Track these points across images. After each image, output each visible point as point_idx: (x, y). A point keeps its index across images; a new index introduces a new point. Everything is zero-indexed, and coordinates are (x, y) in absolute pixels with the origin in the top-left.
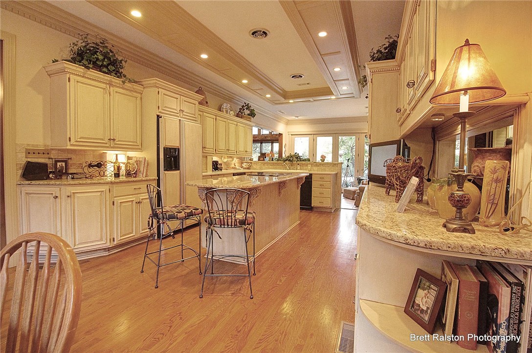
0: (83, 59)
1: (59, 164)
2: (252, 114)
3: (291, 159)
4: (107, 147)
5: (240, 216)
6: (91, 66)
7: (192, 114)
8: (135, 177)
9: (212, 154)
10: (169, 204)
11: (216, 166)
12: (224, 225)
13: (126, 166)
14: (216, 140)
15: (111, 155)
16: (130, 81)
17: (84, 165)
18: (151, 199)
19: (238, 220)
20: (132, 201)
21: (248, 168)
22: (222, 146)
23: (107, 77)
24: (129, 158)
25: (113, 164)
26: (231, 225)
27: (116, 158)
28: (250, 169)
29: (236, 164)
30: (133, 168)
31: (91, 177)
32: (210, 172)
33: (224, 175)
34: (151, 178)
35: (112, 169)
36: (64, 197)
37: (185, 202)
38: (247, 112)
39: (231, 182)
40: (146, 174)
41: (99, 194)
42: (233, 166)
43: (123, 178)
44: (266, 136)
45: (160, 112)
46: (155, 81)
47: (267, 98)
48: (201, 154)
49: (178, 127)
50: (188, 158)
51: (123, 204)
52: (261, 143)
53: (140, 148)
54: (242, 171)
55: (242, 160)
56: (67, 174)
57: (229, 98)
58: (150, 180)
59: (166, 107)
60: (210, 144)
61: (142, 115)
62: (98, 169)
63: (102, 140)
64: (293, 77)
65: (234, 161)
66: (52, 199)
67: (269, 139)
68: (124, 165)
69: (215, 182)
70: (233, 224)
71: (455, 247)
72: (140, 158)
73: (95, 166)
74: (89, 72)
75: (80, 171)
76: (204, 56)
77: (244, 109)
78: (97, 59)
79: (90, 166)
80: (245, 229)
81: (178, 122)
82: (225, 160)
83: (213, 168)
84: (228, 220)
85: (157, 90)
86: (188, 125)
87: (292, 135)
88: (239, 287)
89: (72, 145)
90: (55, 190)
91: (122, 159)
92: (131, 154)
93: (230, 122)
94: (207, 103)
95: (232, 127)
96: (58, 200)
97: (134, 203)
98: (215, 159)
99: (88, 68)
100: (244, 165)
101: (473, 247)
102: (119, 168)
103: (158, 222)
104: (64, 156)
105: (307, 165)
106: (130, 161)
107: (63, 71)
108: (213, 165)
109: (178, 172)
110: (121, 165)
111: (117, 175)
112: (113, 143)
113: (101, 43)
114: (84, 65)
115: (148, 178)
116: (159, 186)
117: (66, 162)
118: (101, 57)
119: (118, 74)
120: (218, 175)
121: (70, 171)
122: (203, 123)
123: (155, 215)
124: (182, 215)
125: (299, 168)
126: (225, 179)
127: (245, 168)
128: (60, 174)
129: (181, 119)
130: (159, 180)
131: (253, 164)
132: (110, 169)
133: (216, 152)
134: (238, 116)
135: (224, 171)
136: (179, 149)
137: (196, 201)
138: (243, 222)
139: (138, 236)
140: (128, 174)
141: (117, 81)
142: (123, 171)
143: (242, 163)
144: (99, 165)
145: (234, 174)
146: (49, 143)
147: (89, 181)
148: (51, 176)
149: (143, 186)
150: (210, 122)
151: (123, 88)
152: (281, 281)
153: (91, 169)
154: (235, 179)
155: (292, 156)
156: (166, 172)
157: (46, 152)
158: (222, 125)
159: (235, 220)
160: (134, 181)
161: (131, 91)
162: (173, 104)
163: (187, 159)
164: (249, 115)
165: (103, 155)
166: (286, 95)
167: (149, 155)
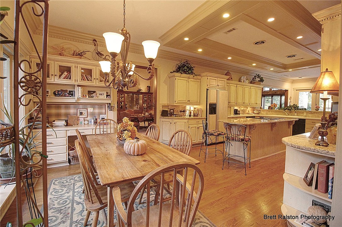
0: (180, 70)
1: (171, 111)
2: (262, 80)
3: (290, 108)
4: (187, 104)
5: (242, 137)
6: (183, 73)
7: (223, 86)
8: (197, 117)
9: (234, 106)
10: (211, 129)
11: (236, 112)
12: (234, 140)
13: (194, 112)
14: (237, 98)
15: (188, 107)
16: (196, 75)
17: (179, 111)
18: (203, 126)
19: (240, 139)
20: (196, 127)
21: (258, 114)
22: (240, 101)
23: (188, 75)
24: (195, 108)
25: (188, 111)
26: (237, 141)
27: (190, 108)
28: (259, 114)
29: (249, 111)
30: (196, 112)
31: (181, 116)
32: (232, 115)
33: (240, 117)
34: (203, 117)
35: (188, 113)
36: (173, 123)
37: (218, 129)
38: (258, 79)
39: (246, 121)
40: (201, 116)
41: (184, 123)
42: (248, 112)
43: (192, 117)
44: (276, 91)
45: (208, 87)
46: (206, 74)
47: (271, 70)
48: (227, 106)
49: (216, 93)
50: (221, 108)
51: (192, 128)
52: (272, 96)
53: (199, 104)
54: (253, 115)
55: (254, 109)
56: (173, 114)
57: (246, 73)
58: (203, 118)
59: (211, 85)
60: (233, 100)
61: (200, 89)
62: (183, 113)
63: (185, 101)
64: (288, 57)
65: (248, 109)
66: (170, 123)
67: (279, 93)
68: (193, 112)
69: (235, 121)
70: (238, 140)
71: (308, 149)
72: (199, 108)
73: (183, 111)
74: (182, 75)
75: (177, 113)
76: (230, 58)
77: (256, 78)
78: (185, 69)
79: (181, 111)
80: (244, 143)
81: (216, 91)
82: (242, 109)
83: (234, 113)
84: (235, 138)
85: (207, 77)
86: (221, 92)
87: (296, 90)
88: (241, 170)
89: (176, 104)
90: (170, 120)
91: (192, 109)
92: (195, 106)
93: (245, 87)
94: (232, 78)
95: (247, 90)
96: (171, 124)
97: (196, 128)
98: (236, 108)
99: (182, 74)
100: (255, 112)
101: (315, 149)
102: (191, 112)
103: (206, 136)
104: (173, 108)
105: (303, 113)
106: (195, 110)
107: (174, 76)
108: (235, 111)
109: (216, 115)
110: (192, 111)
111: (190, 116)
112: (189, 103)
113: (186, 62)
114: (181, 73)
115: (202, 117)
116: (206, 121)
117: (173, 110)
118: (186, 68)
119: (192, 73)
120: (237, 117)
121: (174, 114)
122: (229, 90)
123: (205, 133)
124: (216, 134)
125: (295, 115)
126: (242, 119)
127: (256, 114)
128: (172, 114)
129: (218, 89)
130: (206, 119)
131: (261, 111)
132: (187, 113)
133: (236, 104)
134: (251, 83)
135: (241, 115)
136: (216, 104)
137: (222, 129)
138: (243, 140)
139: (197, 142)
140: (194, 115)
141: (191, 76)
142: (192, 114)
143: (254, 110)
144: (184, 111)
145: (247, 117)
146: (168, 103)
147: (180, 118)
148: (169, 115)
149: (201, 121)
150: (233, 88)
151: (193, 79)
152: (264, 173)
153: (181, 113)
154: (248, 120)
155: (290, 107)
156: (210, 115)
157: (168, 106)
158: (240, 89)
159: (239, 138)
160: (196, 119)
161: (196, 79)
162: (214, 83)
163: (219, 109)
164: (259, 81)
165: (185, 107)
166: (285, 67)
167: (202, 107)
